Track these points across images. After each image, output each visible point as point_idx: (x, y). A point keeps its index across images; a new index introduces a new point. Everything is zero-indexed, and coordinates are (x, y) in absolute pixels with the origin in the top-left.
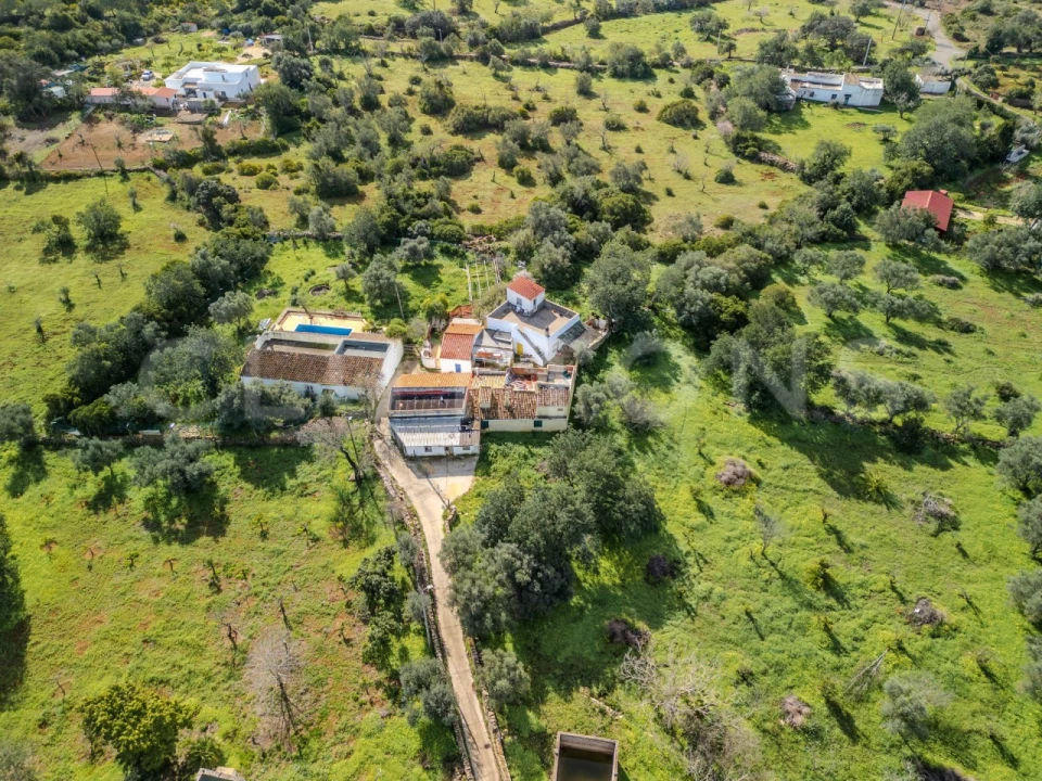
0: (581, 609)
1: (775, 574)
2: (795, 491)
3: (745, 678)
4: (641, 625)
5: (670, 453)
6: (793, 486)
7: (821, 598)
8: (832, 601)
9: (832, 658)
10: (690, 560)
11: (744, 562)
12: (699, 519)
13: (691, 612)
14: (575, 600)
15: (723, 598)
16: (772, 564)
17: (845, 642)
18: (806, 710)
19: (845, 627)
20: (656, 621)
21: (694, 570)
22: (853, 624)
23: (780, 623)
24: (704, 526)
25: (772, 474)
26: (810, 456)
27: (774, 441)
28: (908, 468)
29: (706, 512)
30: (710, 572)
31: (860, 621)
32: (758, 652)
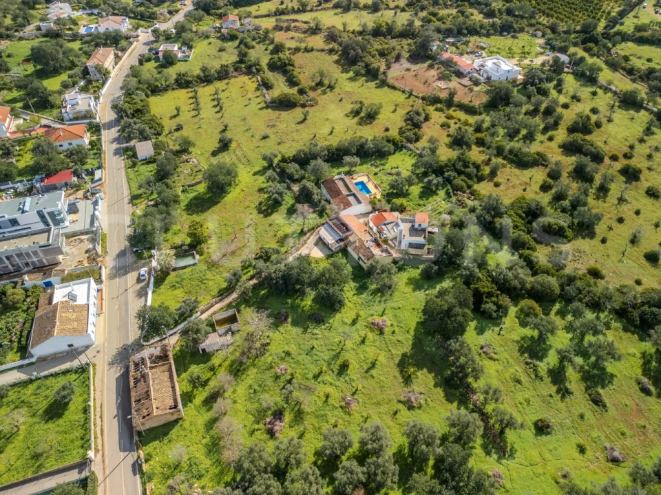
0: (287, 303)
1: (338, 351)
2: (387, 347)
3: (288, 353)
4: (290, 320)
5: (377, 303)
6: (390, 345)
7: (336, 367)
8: (336, 372)
9: (310, 376)
10: (327, 325)
11: (336, 340)
12: (349, 321)
13: (305, 331)
14: (289, 301)
15: (316, 339)
16: (342, 349)
17: (320, 379)
18: (283, 372)
19: (327, 377)
20: (295, 324)
21: (323, 327)
22: (330, 379)
23: (315, 357)
24: (346, 324)
25: (392, 337)
26: (412, 348)
27: (412, 333)
28: (436, 385)
29: (354, 322)
30: (326, 333)
31: (332, 381)
32: (300, 355)
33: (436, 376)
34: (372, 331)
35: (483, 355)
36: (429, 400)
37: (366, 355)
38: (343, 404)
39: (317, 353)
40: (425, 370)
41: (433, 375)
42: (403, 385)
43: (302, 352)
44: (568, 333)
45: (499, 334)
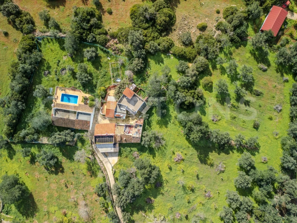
2: (191, 162)
4: (152, 198)
7: (189, 191)
8: (191, 192)
10: (165, 182)
12: (169, 171)
17: (191, 201)
18: (180, 216)
20: (156, 197)
22: (193, 197)
23: (180, 197)
24: (169, 173)
25: (187, 157)
26: (197, 151)
27: (190, 146)
28: (219, 154)
29: (170, 169)
30: (168, 185)
31: (195, 196)
32: (174, 203)
33: (215, 151)
34: (179, 163)
35: (216, 122)
36: (224, 162)
37: (191, 174)
38: (208, 198)
39: (178, 195)
40: (210, 153)
41: (214, 151)
42: (212, 167)
43: (173, 202)
44: (224, 75)
45: (210, 106)
